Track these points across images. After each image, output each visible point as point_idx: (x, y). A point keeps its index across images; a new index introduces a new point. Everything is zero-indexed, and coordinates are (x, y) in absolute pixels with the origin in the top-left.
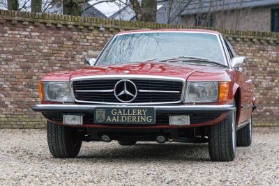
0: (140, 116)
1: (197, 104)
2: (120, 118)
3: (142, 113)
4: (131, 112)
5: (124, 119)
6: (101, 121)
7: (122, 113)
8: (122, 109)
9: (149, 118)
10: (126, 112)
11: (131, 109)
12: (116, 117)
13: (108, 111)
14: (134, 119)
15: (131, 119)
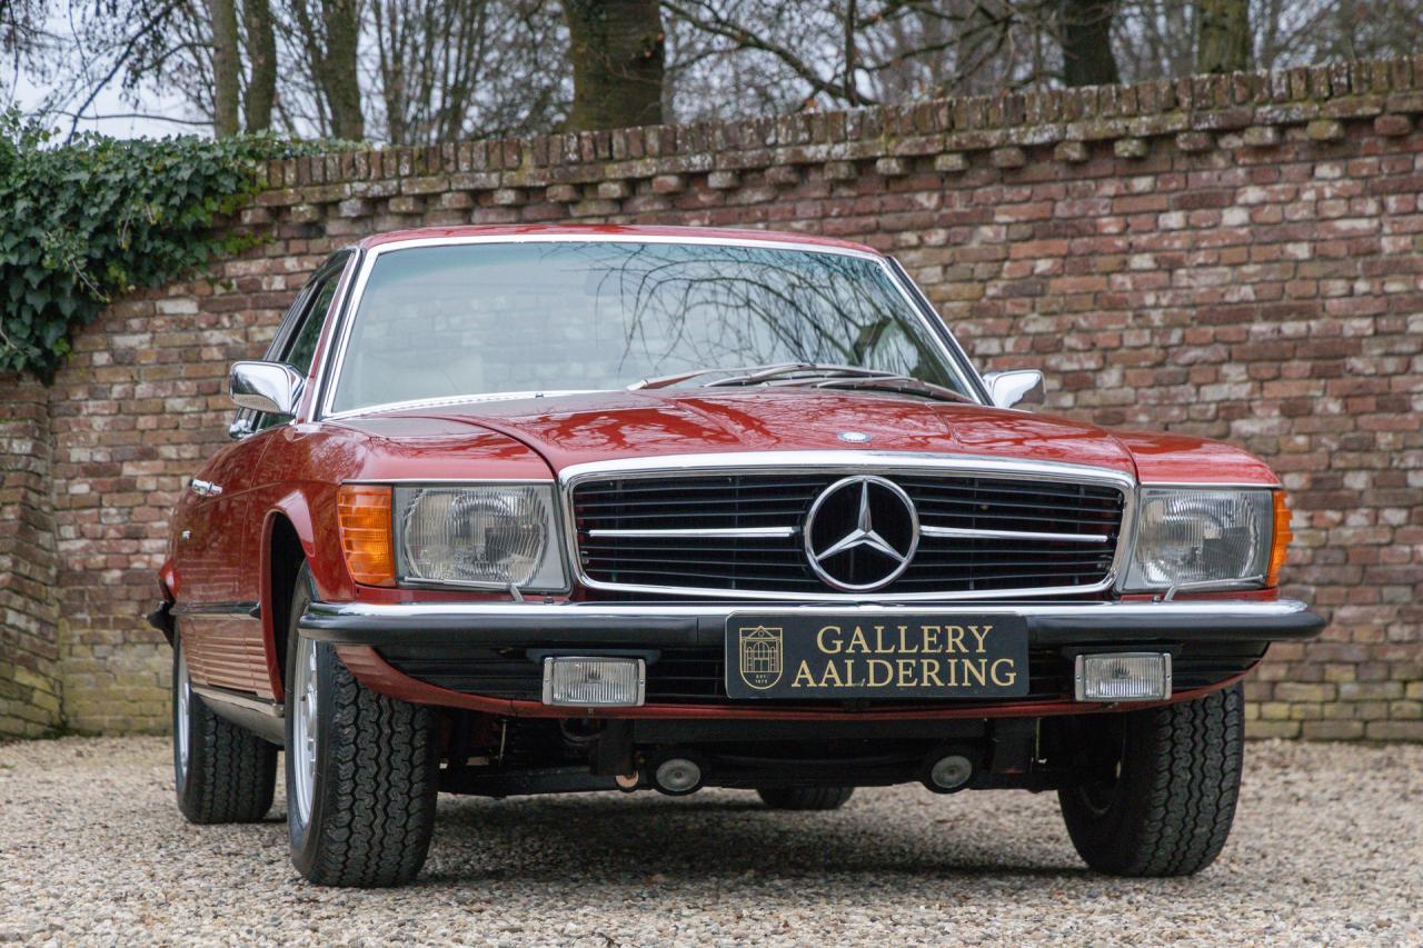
0: (958, 655)
1: (1181, 596)
2: (860, 672)
3: (970, 641)
4: (914, 638)
5: (881, 673)
6: (763, 687)
7: (872, 643)
8: (868, 623)
9: (1002, 669)
10: (893, 636)
11: (914, 623)
12: (839, 661)
13: (799, 632)
14: (930, 676)
15: (918, 673)
